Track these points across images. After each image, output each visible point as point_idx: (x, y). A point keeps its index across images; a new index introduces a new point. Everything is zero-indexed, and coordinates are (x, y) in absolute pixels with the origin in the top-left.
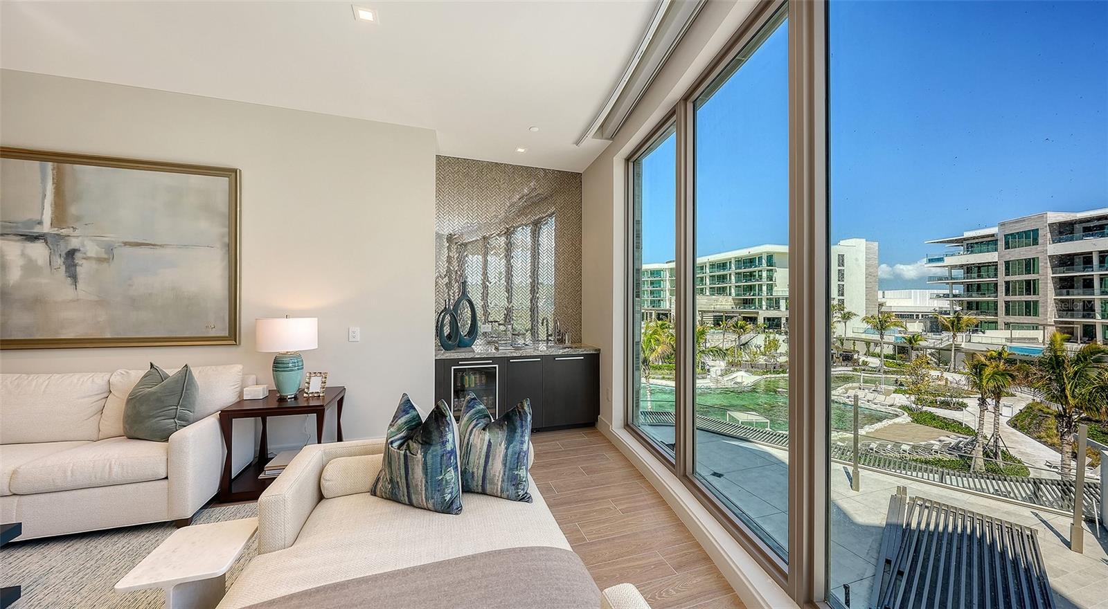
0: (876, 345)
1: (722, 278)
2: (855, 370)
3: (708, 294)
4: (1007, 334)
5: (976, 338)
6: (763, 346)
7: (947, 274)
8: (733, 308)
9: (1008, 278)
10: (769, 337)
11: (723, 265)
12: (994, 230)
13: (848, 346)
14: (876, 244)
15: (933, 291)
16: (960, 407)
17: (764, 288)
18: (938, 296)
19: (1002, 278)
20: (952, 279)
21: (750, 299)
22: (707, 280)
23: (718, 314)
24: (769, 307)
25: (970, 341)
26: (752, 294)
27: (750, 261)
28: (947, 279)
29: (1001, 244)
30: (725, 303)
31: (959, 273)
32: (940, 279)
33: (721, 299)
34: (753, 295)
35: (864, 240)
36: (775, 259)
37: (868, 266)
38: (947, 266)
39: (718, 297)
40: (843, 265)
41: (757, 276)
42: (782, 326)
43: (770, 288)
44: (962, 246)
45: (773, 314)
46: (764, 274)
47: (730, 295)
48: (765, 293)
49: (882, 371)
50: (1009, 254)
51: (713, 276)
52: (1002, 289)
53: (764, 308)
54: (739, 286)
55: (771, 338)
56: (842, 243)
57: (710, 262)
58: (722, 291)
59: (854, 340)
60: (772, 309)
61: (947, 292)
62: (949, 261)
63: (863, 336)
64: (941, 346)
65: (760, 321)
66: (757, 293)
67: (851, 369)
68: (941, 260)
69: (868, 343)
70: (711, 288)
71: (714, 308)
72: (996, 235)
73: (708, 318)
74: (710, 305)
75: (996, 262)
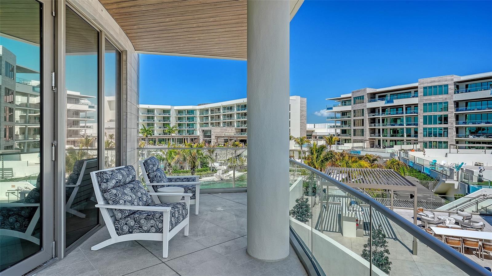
1: (230, 116)
3: (222, 126)
5: (340, 147)
7: (334, 116)
9: (355, 118)
11: (231, 108)
12: (350, 95)
14: (306, 99)
15: (329, 124)
18: (331, 127)
19: (352, 118)
20: (336, 118)
21: (244, 129)
22: (222, 117)
23: (226, 138)
25: (338, 149)
26: (245, 126)
28: (334, 118)
29: (352, 101)
30: (231, 132)
31: (339, 115)
32: (331, 118)
35: (300, 97)
37: (301, 111)
38: (334, 112)
39: (227, 128)
44: (340, 101)
47: (234, 126)
50: (355, 107)
51: (225, 115)
52: (352, 123)
54: (239, 122)
57: (223, 106)
58: (229, 124)
61: (334, 124)
62: (335, 109)
68: (331, 108)
71: (224, 134)
72: (350, 97)
73: (221, 141)
74: (222, 133)
75: (351, 110)
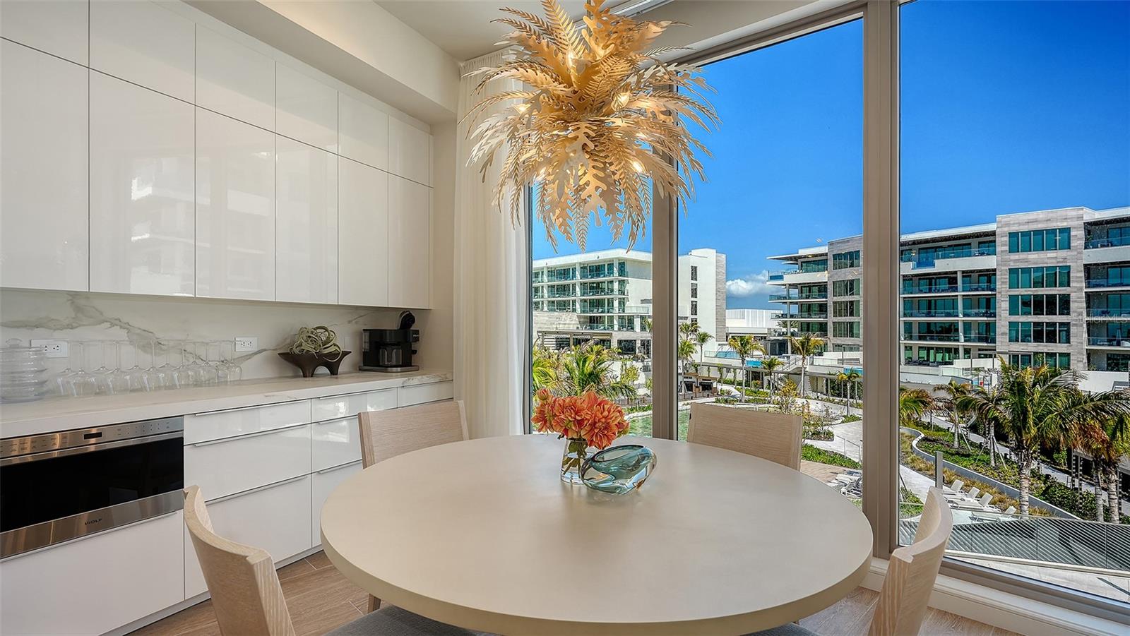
0: (728, 370)
1: (563, 289)
2: (718, 401)
3: (546, 309)
4: (838, 355)
5: (818, 360)
6: (620, 376)
7: (785, 293)
8: (578, 328)
9: (836, 299)
10: (625, 365)
11: (564, 273)
12: (824, 250)
13: (704, 373)
14: (724, 256)
16: (829, 436)
17: (616, 303)
18: (778, 317)
19: (830, 299)
20: (790, 298)
21: (597, 318)
22: (545, 291)
24: (622, 326)
25: (812, 364)
26: (600, 310)
27: (596, 269)
28: (785, 298)
29: (830, 263)
30: (569, 322)
31: (794, 292)
32: (779, 298)
33: (564, 317)
34: (602, 312)
35: (715, 251)
36: (628, 268)
37: (717, 281)
38: (785, 285)
39: (561, 314)
40: (696, 279)
41: (606, 288)
42: (637, 351)
43: (622, 303)
44: (797, 264)
45: (626, 335)
46: (616, 286)
47: (574, 310)
48: (617, 310)
49: (743, 400)
50: (836, 274)
51: (552, 287)
52: (830, 309)
53: (616, 328)
54: (585, 301)
55: (628, 366)
56: (694, 252)
57: (548, 268)
58: (563, 306)
59: (709, 366)
60: (625, 329)
61: (785, 312)
62: (790, 279)
63: (717, 361)
64: (789, 371)
65: (614, 344)
66: (606, 311)
67: (713, 399)
68: (781, 277)
69: (720, 369)
70: (549, 302)
71: (556, 328)
72: (826, 254)
73: (550, 342)
74: (551, 324)
75: (826, 282)
